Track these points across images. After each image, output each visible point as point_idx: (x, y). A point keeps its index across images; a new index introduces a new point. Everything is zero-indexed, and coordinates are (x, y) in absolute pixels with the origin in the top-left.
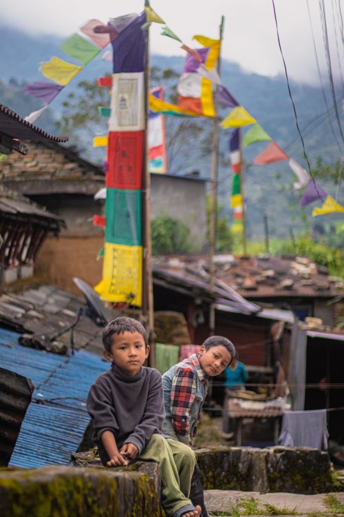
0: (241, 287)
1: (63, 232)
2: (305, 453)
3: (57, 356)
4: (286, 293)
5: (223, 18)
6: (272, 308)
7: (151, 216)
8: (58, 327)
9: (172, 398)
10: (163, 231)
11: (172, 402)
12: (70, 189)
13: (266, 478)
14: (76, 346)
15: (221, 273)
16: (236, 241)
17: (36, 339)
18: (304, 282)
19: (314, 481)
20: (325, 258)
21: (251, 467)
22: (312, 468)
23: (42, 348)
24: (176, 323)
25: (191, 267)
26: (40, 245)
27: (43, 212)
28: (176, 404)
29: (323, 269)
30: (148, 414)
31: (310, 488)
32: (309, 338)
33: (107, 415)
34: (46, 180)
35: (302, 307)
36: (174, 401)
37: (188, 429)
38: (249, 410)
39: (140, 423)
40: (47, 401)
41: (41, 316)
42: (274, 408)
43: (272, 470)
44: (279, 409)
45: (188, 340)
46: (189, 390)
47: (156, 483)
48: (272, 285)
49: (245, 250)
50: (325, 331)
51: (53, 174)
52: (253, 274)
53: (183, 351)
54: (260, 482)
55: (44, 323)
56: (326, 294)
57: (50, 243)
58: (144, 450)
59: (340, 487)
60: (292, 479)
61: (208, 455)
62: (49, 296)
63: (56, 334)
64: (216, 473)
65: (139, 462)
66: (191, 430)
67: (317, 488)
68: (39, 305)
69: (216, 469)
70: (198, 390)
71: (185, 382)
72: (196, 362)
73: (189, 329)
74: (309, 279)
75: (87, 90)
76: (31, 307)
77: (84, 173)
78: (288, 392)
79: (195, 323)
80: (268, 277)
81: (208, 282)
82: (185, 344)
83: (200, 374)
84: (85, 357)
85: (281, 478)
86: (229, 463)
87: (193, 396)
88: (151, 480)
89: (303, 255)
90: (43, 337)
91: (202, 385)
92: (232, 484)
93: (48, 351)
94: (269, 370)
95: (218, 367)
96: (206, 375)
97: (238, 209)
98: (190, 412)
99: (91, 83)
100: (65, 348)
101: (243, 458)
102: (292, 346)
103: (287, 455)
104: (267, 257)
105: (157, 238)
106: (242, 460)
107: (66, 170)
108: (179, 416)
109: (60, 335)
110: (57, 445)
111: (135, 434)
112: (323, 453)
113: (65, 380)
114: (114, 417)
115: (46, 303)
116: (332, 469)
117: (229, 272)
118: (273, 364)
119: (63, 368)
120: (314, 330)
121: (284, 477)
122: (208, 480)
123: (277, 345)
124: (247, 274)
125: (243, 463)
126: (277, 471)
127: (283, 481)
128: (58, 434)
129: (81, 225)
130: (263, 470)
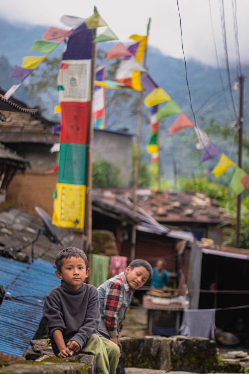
0: (155, 214)
1: (28, 170)
2: (199, 342)
3: (21, 264)
4: (188, 219)
5: (150, 20)
6: (178, 230)
7: (93, 160)
8: (22, 241)
9: (105, 304)
10: (100, 170)
11: (105, 307)
12: (34, 139)
13: (170, 359)
14: (35, 256)
15: (141, 203)
16: (153, 178)
17: (7, 250)
18: (201, 211)
19: (205, 362)
20: (217, 193)
21: (159, 351)
22: (204, 352)
23: (10, 257)
24: (108, 239)
25: (120, 197)
26: (11, 178)
27: (14, 156)
28: (108, 308)
29: (215, 202)
30: (88, 319)
31: (202, 367)
32: (204, 255)
33: (57, 318)
34: (17, 132)
35: (199, 230)
36: (107, 306)
37: (116, 326)
38: (159, 304)
39: (83, 325)
40: (13, 298)
41: (10, 233)
42: (177, 304)
43: (174, 353)
44: (180, 304)
45: (116, 252)
46: (117, 298)
47: (93, 370)
48: (178, 213)
49: (159, 186)
50: (215, 249)
51: (22, 128)
52: (165, 204)
53: (112, 261)
54: (166, 362)
55: (13, 238)
56: (216, 221)
57: (18, 178)
58: (85, 346)
59: (223, 366)
60: (189, 361)
61: (129, 342)
62: (16, 217)
63: (21, 247)
64: (134, 355)
65: (81, 355)
66: (118, 327)
67: (206, 367)
68: (9, 224)
69: (134, 351)
70: (125, 298)
71: (115, 292)
72: (124, 278)
73: (117, 244)
74: (205, 209)
75: (48, 64)
76: (3, 225)
77: (45, 128)
78: (187, 292)
79: (121, 239)
80: (175, 207)
81: (132, 209)
82: (114, 255)
83: (126, 287)
84: (41, 264)
85: (181, 359)
86: (144, 348)
87: (120, 303)
88: (89, 368)
89: (201, 191)
90: (12, 249)
91: (128, 295)
92: (146, 363)
93: (15, 260)
94: (173, 274)
95: (139, 282)
96: (131, 288)
97: (155, 155)
98: (118, 314)
99: (51, 60)
100: (27, 257)
101: (154, 344)
102: (191, 259)
103: (186, 343)
104: (175, 192)
105: (96, 176)
106: (153, 346)
107: (32, 125)
108: (109, 317)
109: (24, 247)
110: (20, 332)
111: (79, 334)
112: (212, 341)
113: (26, 281)
114: (63, 320)
115: (14, 222)
116: (218, 353)
117: (147, 202)
118: (177, 270)
119: (26, 272)
120: (208, 248)
121: (184, 359)
122: (128, 360)
123: (180, 258)
124: (161, 205)
125: (154, 348)
126: (179, 354)
127: (183, 361)
128: (20, 323)
129: (41, 166)
130: (168, 353)
